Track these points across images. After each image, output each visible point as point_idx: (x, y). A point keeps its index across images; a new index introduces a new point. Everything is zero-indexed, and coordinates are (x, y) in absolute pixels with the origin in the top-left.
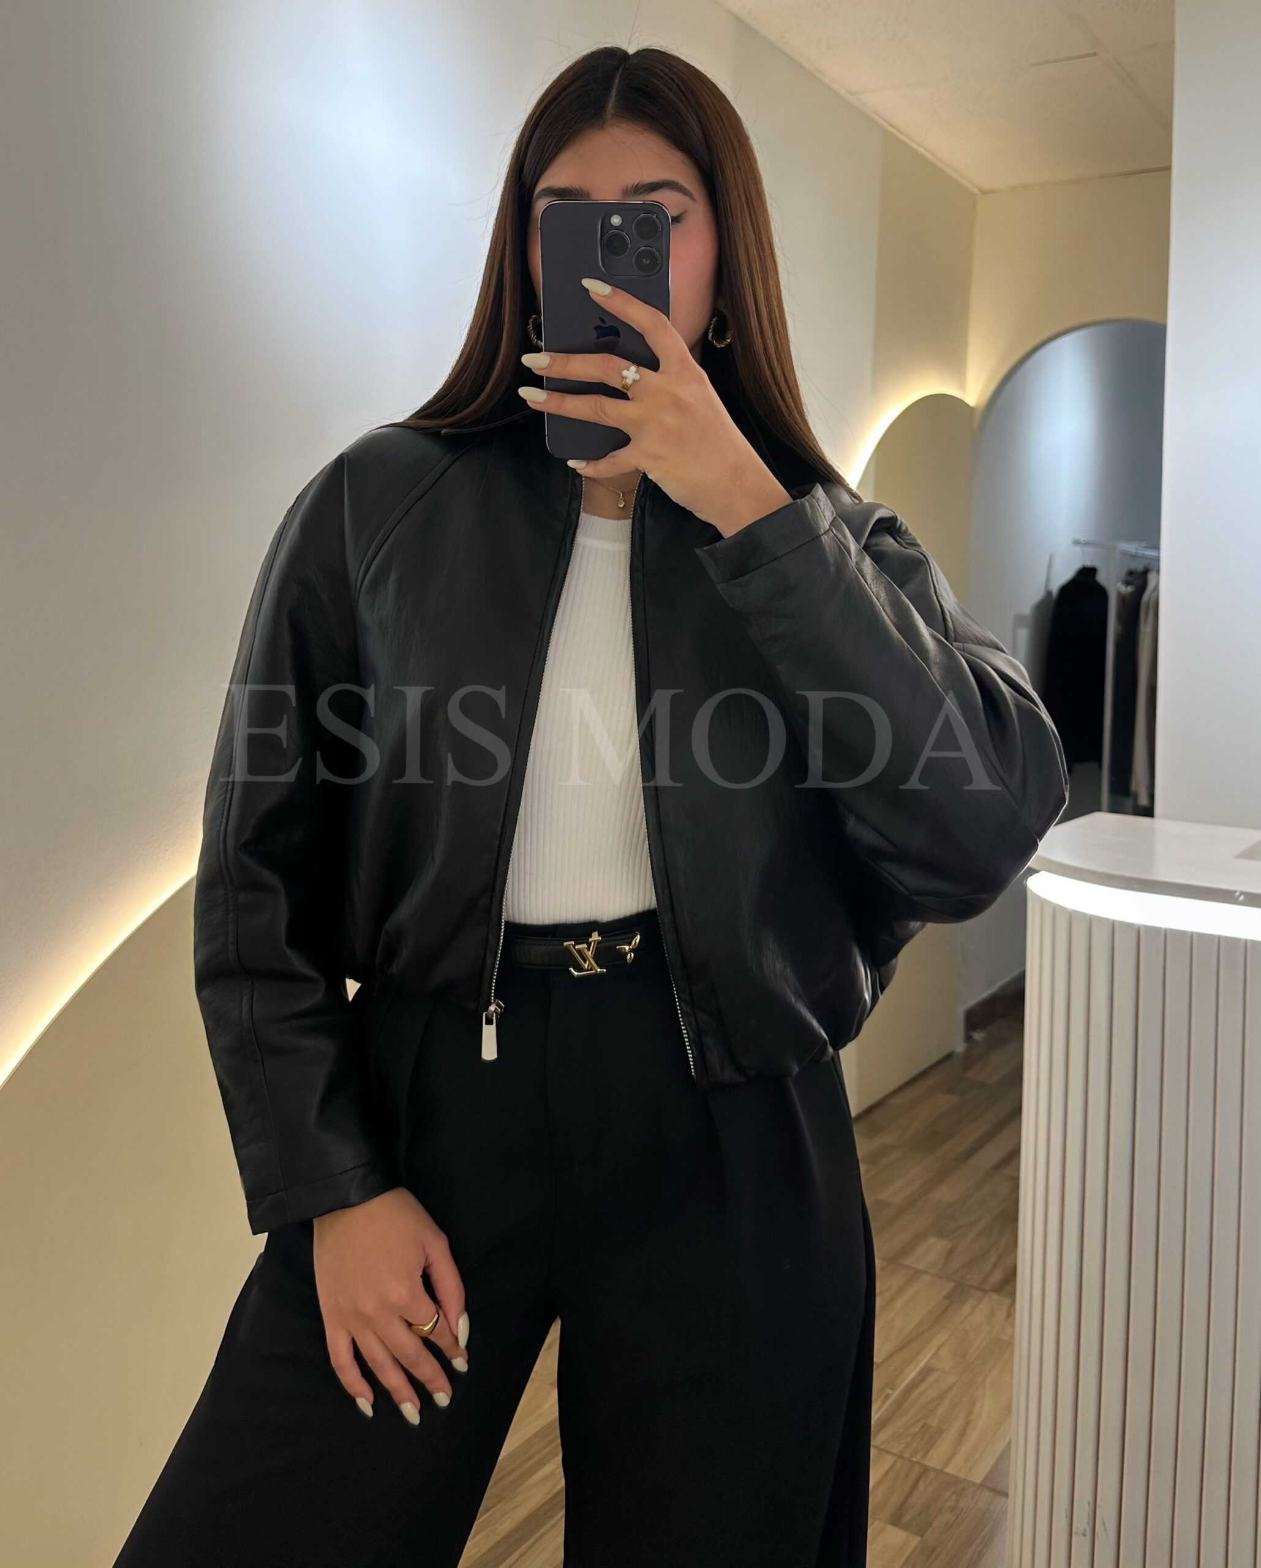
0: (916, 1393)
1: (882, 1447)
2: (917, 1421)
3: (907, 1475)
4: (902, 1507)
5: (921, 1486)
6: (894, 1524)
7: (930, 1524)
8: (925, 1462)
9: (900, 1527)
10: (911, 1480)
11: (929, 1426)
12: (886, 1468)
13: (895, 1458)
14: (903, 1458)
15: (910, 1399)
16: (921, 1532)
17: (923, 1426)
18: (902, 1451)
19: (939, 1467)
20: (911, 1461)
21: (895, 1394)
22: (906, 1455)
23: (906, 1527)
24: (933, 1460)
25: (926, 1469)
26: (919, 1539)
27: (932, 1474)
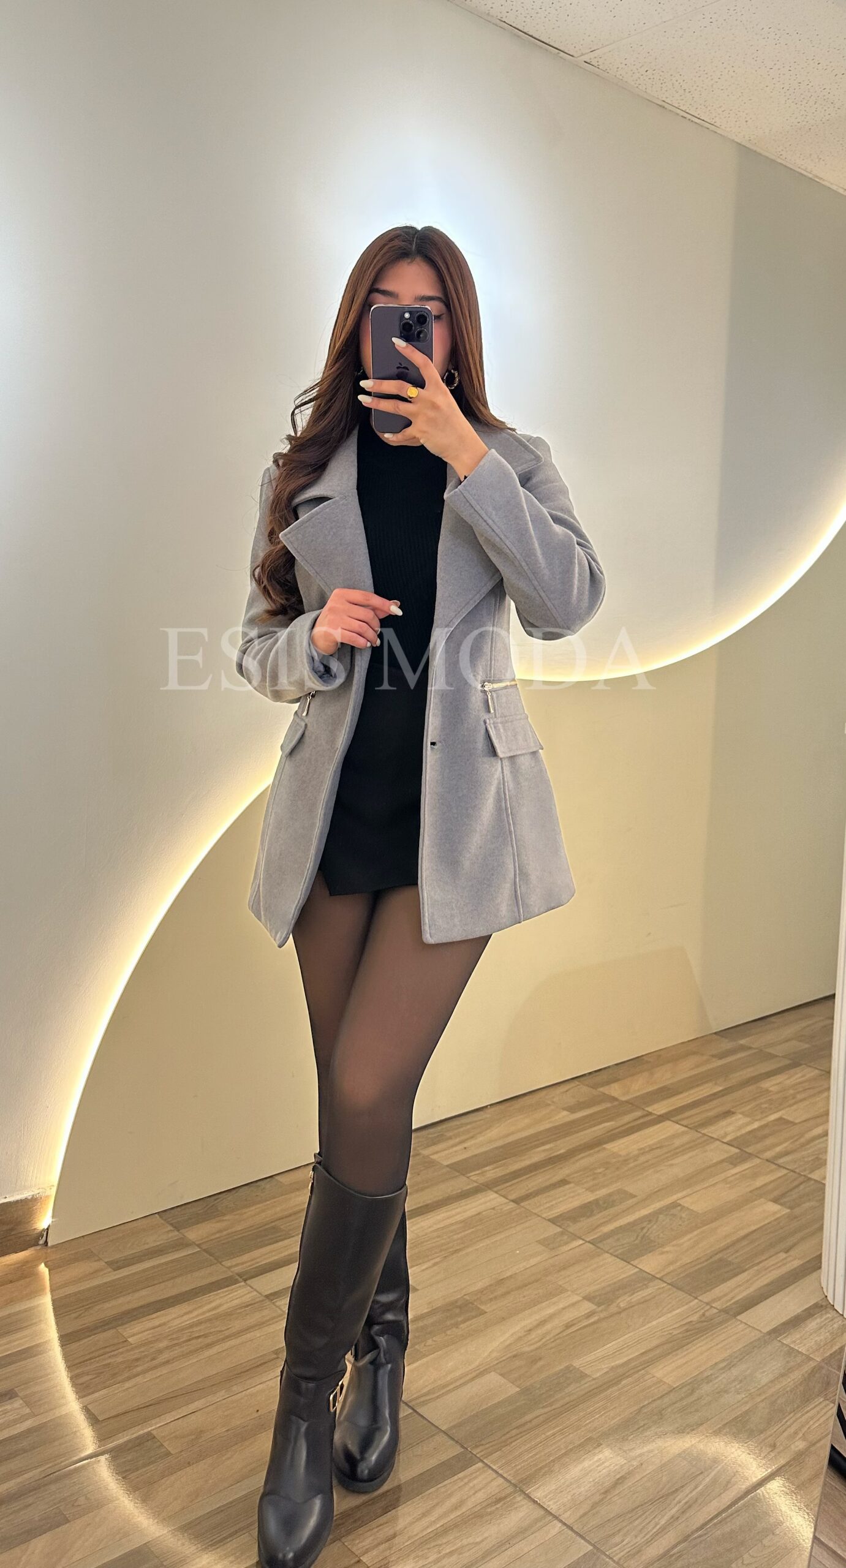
0: (817, 1141)
1: (782, 1165)
2: (813, 1155)
3: (795, 1180)
4: (783, 1195)
5: (802, 1187)
6: (774, 1202)
7: (799, 1205)
8: (810, 1176)
9: (779, 1204)
10: (796, 1183)
11: (821, 1159)
12: (780, 1174)
13: (787, 1171)
14: (795, 1172)
15: (812, 1144)
16: (791, 1208)
17: (817, 1158)
18: (796, 1168)
19: (818, 1179)
20: (799, 1174)
21: (802, 1140)
22: (797, 1171)
23: (781, 1204)
24: (815, 1176)
25: (810, 1179)
26: (788, 1211)
27: (813, 1182)
